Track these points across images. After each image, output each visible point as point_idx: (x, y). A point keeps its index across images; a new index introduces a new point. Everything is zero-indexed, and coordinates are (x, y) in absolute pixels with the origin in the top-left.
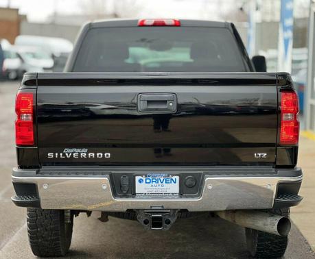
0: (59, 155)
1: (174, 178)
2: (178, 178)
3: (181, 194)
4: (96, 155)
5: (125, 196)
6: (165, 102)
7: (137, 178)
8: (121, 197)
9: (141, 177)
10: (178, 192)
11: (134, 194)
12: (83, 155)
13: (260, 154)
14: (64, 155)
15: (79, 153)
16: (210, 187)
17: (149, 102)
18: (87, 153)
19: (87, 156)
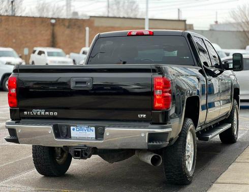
0: (30, 113)
1: (92, 128)
2: (94, 128)
3: (96, 138)
4: (49, 114)
5: (65, 138)
6: (85, 83)
7: (72, 128)
8: (63, 138)
9: (73, 127)
10: (95, 137)
11: (71, 137)
12: (43, 113)
13: (141, 115)
14: (33, 113)
15: (41, 112)
16: (108, 134)
17: (77, 83)
18: (45, 112)
19: (45, 114)
